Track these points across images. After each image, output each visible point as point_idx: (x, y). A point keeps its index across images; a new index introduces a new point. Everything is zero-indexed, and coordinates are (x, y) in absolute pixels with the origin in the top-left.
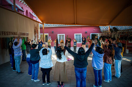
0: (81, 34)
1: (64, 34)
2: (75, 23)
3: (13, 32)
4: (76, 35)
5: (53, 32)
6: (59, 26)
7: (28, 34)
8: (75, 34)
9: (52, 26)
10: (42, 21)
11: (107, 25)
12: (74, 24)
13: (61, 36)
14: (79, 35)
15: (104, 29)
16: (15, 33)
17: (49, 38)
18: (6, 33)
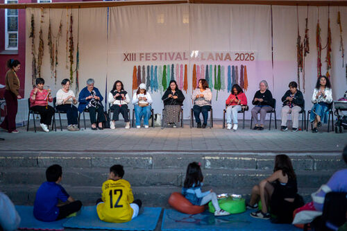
7: (247, 56)
16: (179, 54)
18: (151, 55)
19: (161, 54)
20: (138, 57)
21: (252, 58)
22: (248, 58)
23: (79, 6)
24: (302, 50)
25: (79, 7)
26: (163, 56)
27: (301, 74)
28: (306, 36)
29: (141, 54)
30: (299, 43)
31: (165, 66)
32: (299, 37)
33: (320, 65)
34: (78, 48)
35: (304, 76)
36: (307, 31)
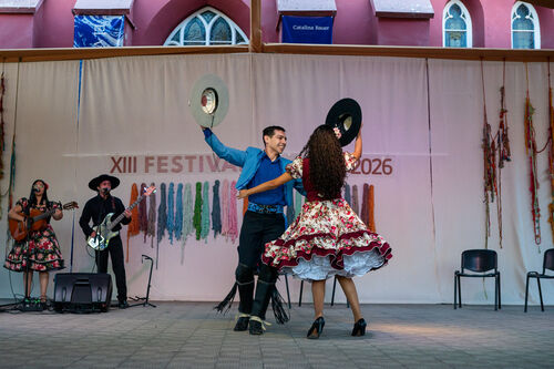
7: (377, 165)
18: (169, 161)
19: (191, 158)
20: (141, 165)
21: (387, 170)
22: (380, 170)
23: (20, 57)
24: (494, 154)
25: (20, 60)
26: (196, 163)
27: (493, 206)
28: (501, 125)
29: (147, 159)
30: (486, 140)
31: (199, 185)
32: (487, 127)
33: (533, 188)
34: (14, 145)
35: (500, 211)
36: (503, 113)
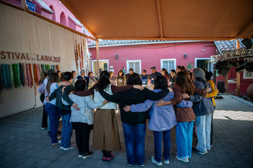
0: (175, 60)
1: (140, 61)
2: (162, 36)
3: (19, 54)
4: (164, 62)
5: (117, 57)
6: (128, 44)
7: (58, 59)
8: (162, 60)
9: (115, 45)
10: (94, 34)
11: (234, 38)
12: (160, 37)
13: (134, 65)
14: (170, 62)
15: (226, 47)
16: (23, 54)
17: (110, 68)
21: (59, 61)
30: (75, 53)
31: (13, 65)
32: (75, 50)
36: (77, 47)
